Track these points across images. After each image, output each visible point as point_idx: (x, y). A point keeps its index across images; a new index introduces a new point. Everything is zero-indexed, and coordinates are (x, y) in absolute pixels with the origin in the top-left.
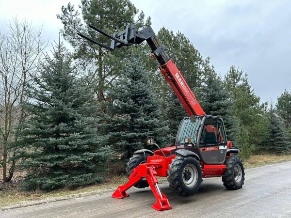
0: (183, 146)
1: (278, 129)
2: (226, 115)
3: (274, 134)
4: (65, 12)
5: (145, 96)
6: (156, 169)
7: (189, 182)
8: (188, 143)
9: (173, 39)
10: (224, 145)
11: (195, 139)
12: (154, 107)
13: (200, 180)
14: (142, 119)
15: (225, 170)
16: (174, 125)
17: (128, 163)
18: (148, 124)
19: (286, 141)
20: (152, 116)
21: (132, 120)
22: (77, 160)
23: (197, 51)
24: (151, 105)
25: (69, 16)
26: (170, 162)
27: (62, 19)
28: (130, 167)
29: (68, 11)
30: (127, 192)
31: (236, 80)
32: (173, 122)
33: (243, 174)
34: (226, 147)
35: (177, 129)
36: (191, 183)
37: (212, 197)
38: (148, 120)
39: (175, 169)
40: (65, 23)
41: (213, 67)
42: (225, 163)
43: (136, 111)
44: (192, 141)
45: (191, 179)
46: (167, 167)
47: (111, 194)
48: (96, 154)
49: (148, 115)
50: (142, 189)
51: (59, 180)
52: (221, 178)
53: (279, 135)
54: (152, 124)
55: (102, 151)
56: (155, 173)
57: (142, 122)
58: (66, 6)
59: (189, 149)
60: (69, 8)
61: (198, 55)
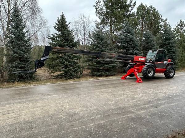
0: (148, 62)
4: (97, 4)
5: (133, 41)
6: (137, 70)
7: (150, 74)
8: (150, 61)
9: (146, 9)
10: (166, 61)
11: (153, 59)
12: (137, 46)
13: (154, 74)
14: (131, 51)
15: (166, 71)
16: (145, 53)
17: (126, 68)
18: (134, 53)
20: (135, 50)
21: (127, 51)
22: (107, 66)
23: (160, 15)
24: (135, 45)
25: (99, 6)
26: (143, 67)
27: (95, 7)
28: (127, 69)
29: (98, 3)
30: (126, 78)
31: (183, 27)
32: (145, 51)
33: (174, 72)
34: (167, 62)
35: (146, 54)
36: (151, 74)
37: (159, 80)
38: (133, 51)
39: (145, 70)
40: (96, 9)
41: (169, 23)
42: (166, 68)
43: (128, 48)
44: (152, 60)
45: (151, 73)
46: (142, 69)
47: (120, 78)
48: (114, 65)
49: (133, 49)
50: (132, 77)
51: (102, 73)
52: (164, 74)
54: (136, 53)
55: (116, 64)
56: (137, 71)
57: (131, 52)
58: (98, 1)
59: (151, 63)
60: (99, 2)
61: (161, 17)
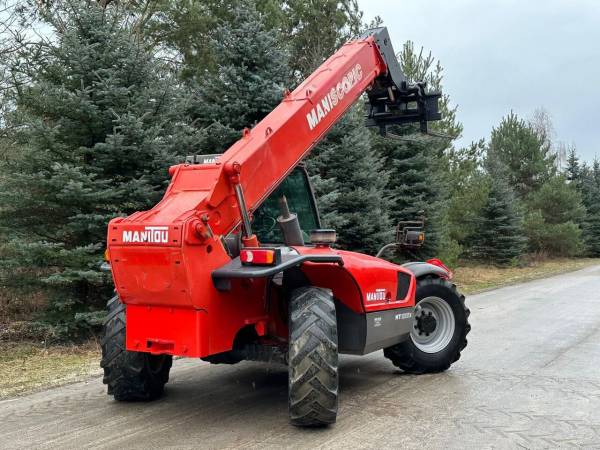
1: (504, 207)
2: (427, 170)
3: (493, 218)
19: (517, 234)
53: (504, 221)
